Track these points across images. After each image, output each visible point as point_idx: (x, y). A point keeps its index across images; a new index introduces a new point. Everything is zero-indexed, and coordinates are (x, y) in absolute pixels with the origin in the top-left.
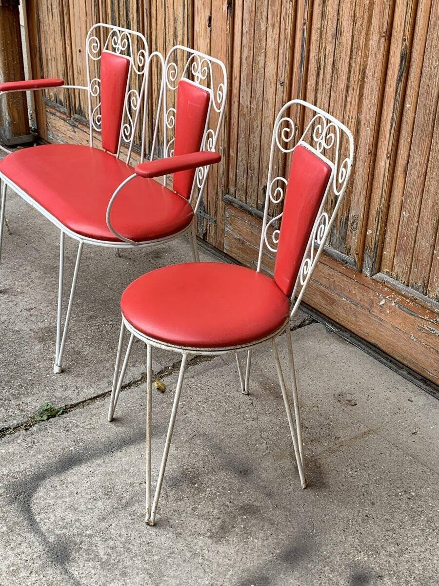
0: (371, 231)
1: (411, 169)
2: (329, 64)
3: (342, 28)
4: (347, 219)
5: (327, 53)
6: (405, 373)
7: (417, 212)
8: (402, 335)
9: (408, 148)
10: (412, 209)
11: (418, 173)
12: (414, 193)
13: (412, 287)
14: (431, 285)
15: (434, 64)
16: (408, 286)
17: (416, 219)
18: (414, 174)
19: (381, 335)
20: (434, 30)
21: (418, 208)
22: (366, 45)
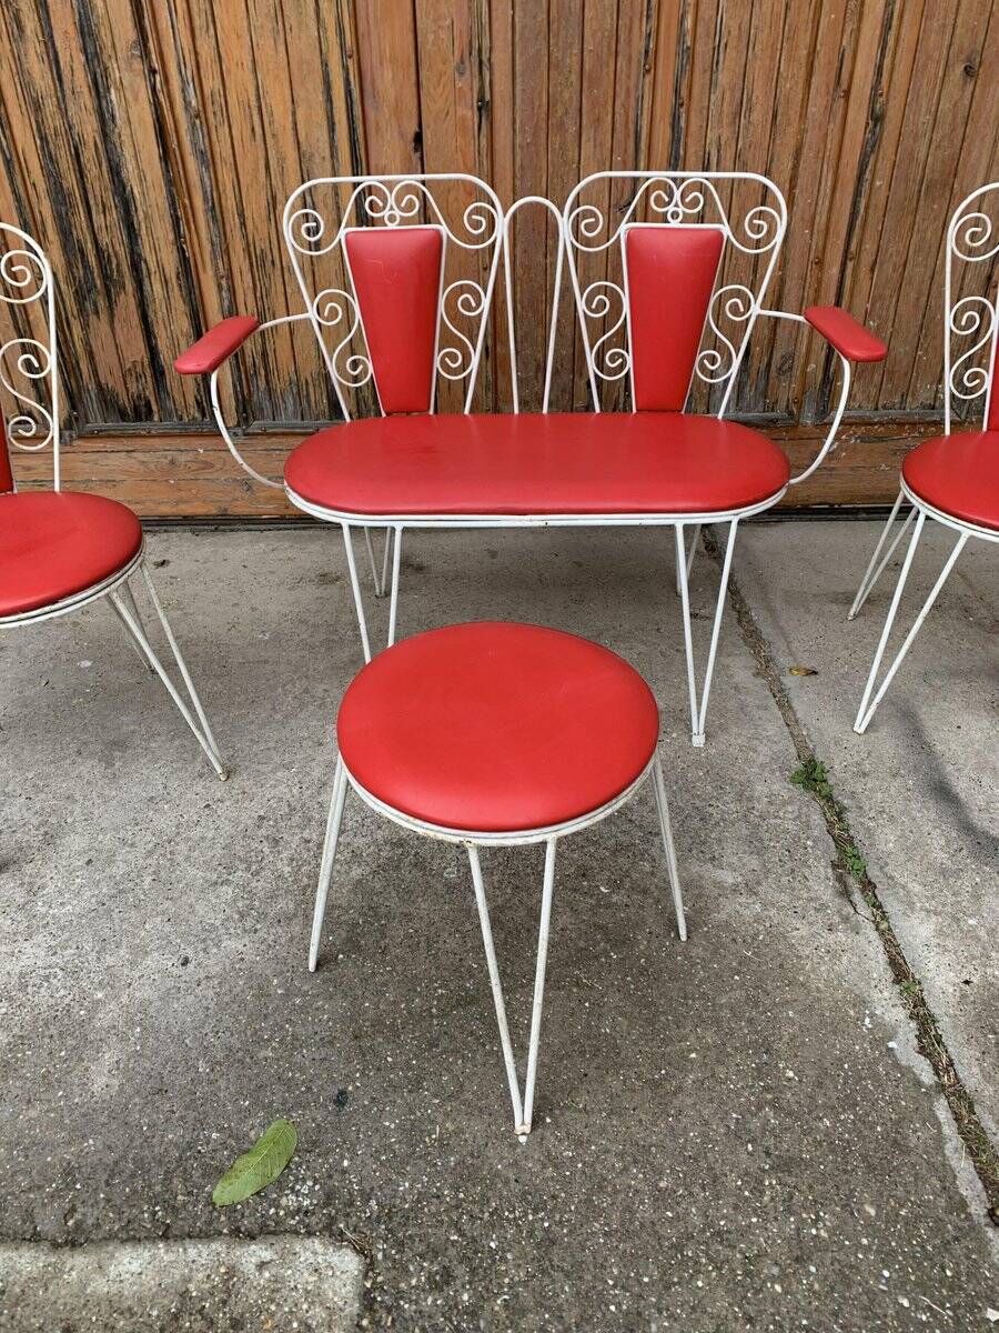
0: (813, 366)
1: (881, 265)
2: (728, 157)
3: (754, 98)
4: (769, 365)
5: (723, 142)
6: (864, 515)
7: (892, 317)
8: (866, 472)
9: (877, 238)
10: (884, 314)
11: (895, 265)
12: (888, 292)
13: (884, 407)
14: (913, 394)
15: (922, 119)
16: (876, 409)
17: (890, 324)
18: (888, 270)
19: (831, 488)
20: (922, 73)
21: (893, 310)
22: (803, 116)
